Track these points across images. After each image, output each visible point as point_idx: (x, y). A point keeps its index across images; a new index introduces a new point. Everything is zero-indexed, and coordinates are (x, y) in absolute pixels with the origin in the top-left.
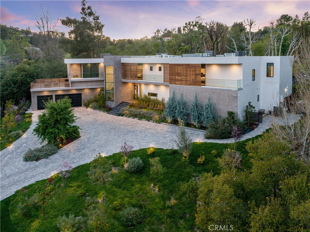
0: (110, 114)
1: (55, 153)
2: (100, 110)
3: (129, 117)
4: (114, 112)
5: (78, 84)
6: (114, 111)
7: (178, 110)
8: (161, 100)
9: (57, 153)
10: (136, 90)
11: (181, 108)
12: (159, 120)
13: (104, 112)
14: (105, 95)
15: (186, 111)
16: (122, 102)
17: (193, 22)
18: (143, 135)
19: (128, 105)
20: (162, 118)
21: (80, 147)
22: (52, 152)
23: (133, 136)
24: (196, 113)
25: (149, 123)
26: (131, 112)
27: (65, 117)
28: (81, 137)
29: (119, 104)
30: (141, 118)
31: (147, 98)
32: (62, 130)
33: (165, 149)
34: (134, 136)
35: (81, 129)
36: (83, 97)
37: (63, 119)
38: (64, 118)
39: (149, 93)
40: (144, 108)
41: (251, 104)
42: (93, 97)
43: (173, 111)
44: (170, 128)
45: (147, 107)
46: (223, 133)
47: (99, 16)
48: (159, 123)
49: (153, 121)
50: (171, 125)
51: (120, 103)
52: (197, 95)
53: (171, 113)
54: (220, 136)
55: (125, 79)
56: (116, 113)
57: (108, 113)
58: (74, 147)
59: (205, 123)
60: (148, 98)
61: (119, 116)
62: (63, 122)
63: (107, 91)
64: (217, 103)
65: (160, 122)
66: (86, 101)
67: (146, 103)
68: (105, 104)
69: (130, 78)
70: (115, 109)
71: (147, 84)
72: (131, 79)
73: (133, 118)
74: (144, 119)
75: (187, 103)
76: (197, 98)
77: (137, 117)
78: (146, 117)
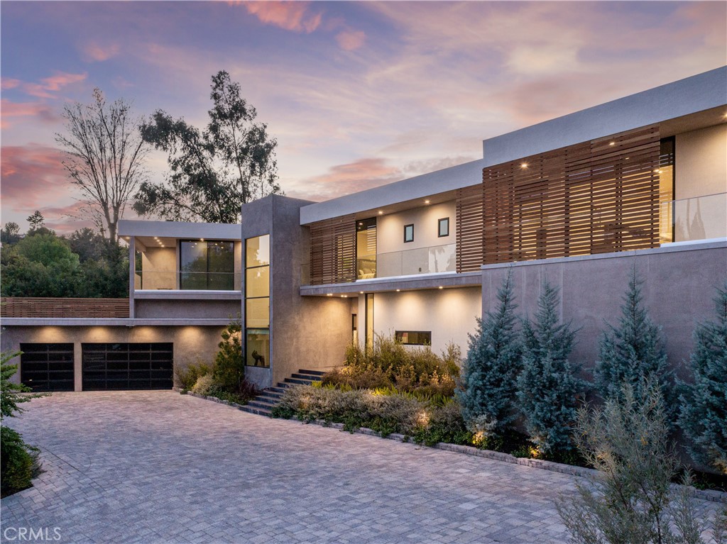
0: (247, 410)
3: (312, 420)
4: (265, 404)
5: (160, 308)
6: (266, 401)
7: (530, 376)
10: (355, 332)
11: (547, 361)
12: (432, 430)
14: (243, 348)
16: (301, 371)
18: (333, 498)
19: (318, 379)
20: (446, 424)
25: (387, 443)
29: (289, 376)
30: (354, 424)
36: (178, 355)
39: (399, 334)
40: (373, 388)
48: (434, 445)
49: (403, 436)
51: (293, 376)
52: (637, 287)
53: (490, 396)
55: (315, 283)
56: (269, 408)
57: (241, 409)
61: (275, 416)
63: (249, 332)
65: (436, 438)
66: (185, 371)
68: (242, 378)
70: (271, 395)
71: (391, 293)
73: (326, 425)
74: (366, 427)
75: (575, 341)
76: (639, 307)
77: (341, 422)
78: (377, 420)
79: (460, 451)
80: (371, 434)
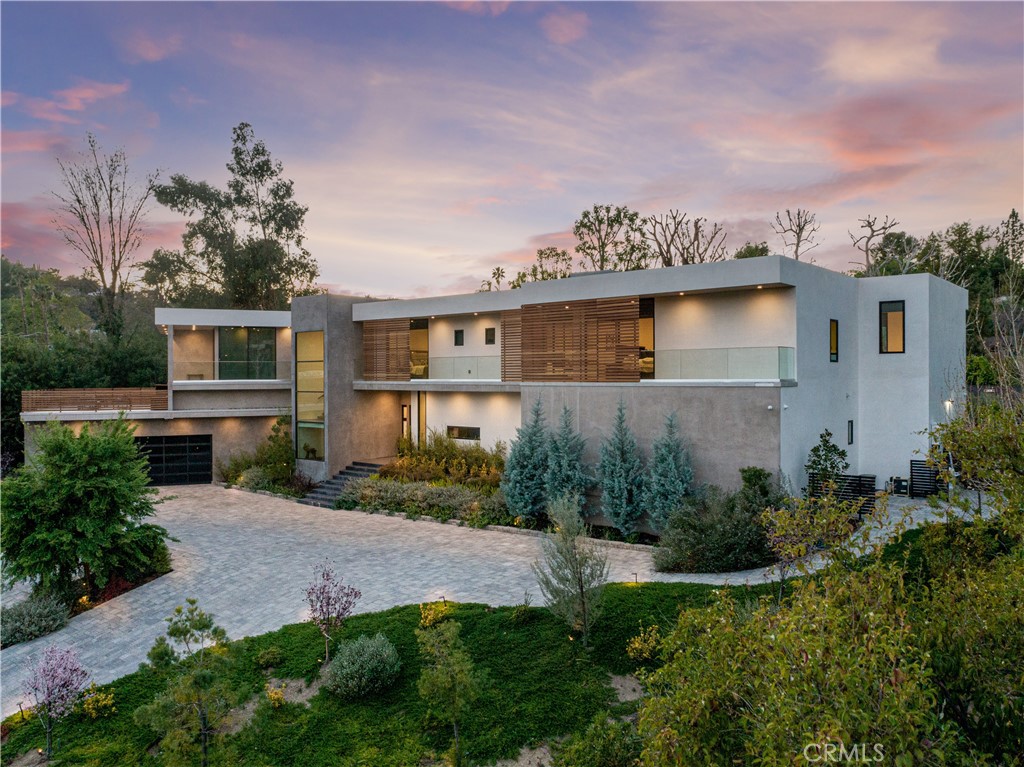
0: (307, 503)
1: (56, 629)
2: (274, 492)
3: (375, 510)
4: (324, 496)
5: (198, 400)
6: (324, 493)
7: (554, 473)
8: (494, 448)
9: (64, 630)
10: (405, 423)
11: (564, 463)
12: (483, 515)
13: (287, 498)
14: (294, 440)
15: (582, 475)
16: (354, 463)
17: (608, 210)
18: (417, 564)
19: (375, 472)
20: (493, 510)
21: (161, 604)
22: (44, 623)
23: (376, 565)
24: (619, 482)
25: (445, 527)
26: (382, 494)
27: (105, 485)
28: (172, 570)
29: (343, 469)
30: (416, 512)
31: (441, 444)
32: (90, 536)
33: (494, 605)
34: (381, 565)
35: (174, 540)
36: (218, 449)
37: (96, 493)
38: (104, 492)
39: (450, 429)
40: (430, 480)
41: (832, 441)
42: (252, 451)
43: (533, 480)
44: (521, 543)
45: (442, 474)
46: (730, 548)
47: (292, 183)
48: (484, 527)
49: (459, 521)
50: (528, 534)
51: (347, 468)
52: (624, 411)
53: (527, 487)
54: (716, 558)
55: (366, 379)
56: (330, 501)
57: (299, 502)
58: (135, 605)
59: (654, 515)
60: (446, 447)
61: (339, 508)
62: (98, 504)
63: (300, 425)
64: (699, 440)
65: (486, 521)
66: (227, 464)
67: (438, 463)
68: (293, 471)
69: (385, 375)
70: (328, 488)
71: (444, 394)
72: (388, 379)
73: (390, 514)
74: (426, 515)
75: (585, 447)
76: (624, 425)
77: (403, 511)
78: (435, 509)
79: (504, 531)
80: (431, 520)
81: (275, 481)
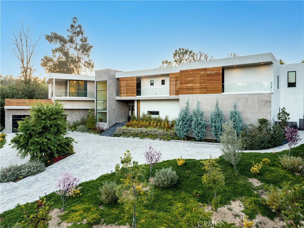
0: (103, 135)
1: (42, 171)
2: (90, 132)
3: (128, 136)
4: (108, 133)
6: (108, 132)
7: (195, 122)
8: (165, 118)
9: (44, 172)
12: (167, 137)
13: (95, 134)
14: (95, 115)
15: (205, 123)
16: (116, 123)
17: (183, 50)
20: (171, 135)
22: (38, 169)
24: (218, 124)
25: (156, 141)
26: (130, 131)
28: (75, 153)
29: (112, 125)
30: (143, 137)
31: (146, 117)
33: (197, 159)
35: (76, 143)
36: (69, 119)
39: (149, 112)
42: (79, 120)
43: (186, 125)
45: (149, 125)
46: (262, 142)
47: (87, 37)
48: (168, 140)
49: (159, 139)
50: (185, 142)
51: (114, 125)
52: (218, 102)
53: (184, 127)
54: (258, 145)
55: (120, 96)
56: (111, 134)
57: (100, 135)
60: (148, 118)
61: (115, 136)
63: (97, 111)
65: (169, 138)
66: (72, 124)
67: (146, 122)
68: (95, 126)
72: (127, 96)
73: (134, 138)
74: (147, 137)
77: (138, 137)
78: (150, 135)
79: (176, 141)
80: (149, 139)
81: (89, 129)
